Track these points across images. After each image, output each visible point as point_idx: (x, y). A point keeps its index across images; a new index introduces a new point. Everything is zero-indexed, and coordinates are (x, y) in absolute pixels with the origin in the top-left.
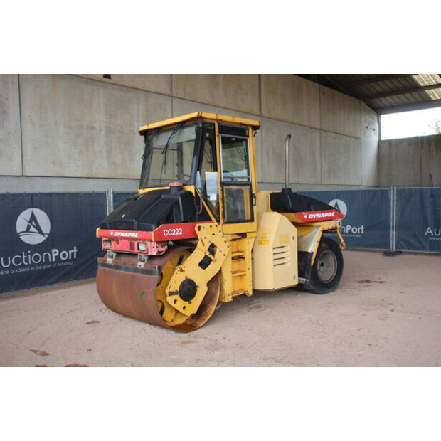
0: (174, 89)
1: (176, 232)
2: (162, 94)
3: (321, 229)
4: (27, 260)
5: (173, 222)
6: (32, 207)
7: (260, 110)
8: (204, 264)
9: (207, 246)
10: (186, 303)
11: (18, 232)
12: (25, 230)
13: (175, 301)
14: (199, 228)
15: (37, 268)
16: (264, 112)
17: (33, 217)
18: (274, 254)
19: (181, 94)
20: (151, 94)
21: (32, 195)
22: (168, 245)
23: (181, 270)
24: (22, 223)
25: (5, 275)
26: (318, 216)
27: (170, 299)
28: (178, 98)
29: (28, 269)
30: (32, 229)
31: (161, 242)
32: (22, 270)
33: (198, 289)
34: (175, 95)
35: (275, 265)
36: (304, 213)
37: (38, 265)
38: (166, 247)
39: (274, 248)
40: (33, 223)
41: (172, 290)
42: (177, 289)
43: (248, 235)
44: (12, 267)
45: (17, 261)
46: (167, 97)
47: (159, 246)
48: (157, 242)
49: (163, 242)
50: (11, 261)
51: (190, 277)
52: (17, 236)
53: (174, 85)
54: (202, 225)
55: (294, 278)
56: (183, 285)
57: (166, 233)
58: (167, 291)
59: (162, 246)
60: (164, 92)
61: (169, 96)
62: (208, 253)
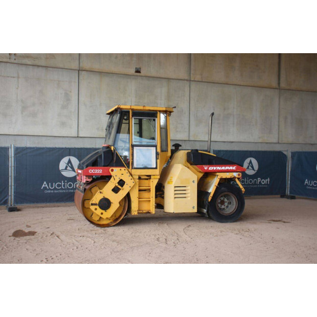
0: (192, 75)
1: (98, 171)
2: (181, 80)
3: (219, 177)
4: (64, 186)
5: (97, 166)
6: (70, 155)
7: (279, 84)
8: (116, 190)
9: (118, 180)
10: (103, 211)
11: (60, 169)
12: (64, 168)
13: (96, 209)
14: (112, 170)
15: (70, 191)
16: (283, 85)
17: (70, 162)
18: (175, 190)
19: (198, 78)
20: (172, 80)
21: (70, 149)
22: (93, 178)
23: (101, 193)
24: (63, 164)
25: (51, 193)
26: (219, 168)
27: (93, 208)
28: (195, 81)
29: (65, 191)
30: (69, 168)
31: (88, 176)
32: (61, 191)
33: (112, 204)
34: (192, 79)
35: (175, 198)
36: (204, 166)
37: (71, 189)
38: (91, 179)
39: (175, 187)
40: (70, 165)
41: (94, 202)
42: (97, 202)
43: (152, 177)
44: (55, 189)
45: (59, 186)
46: (186, 81)
47: (87, 178)
48: (86, 176)
49: (89, 176)
50: (55, 185)
51: (106, 197)
52: (59, 171)
53: (192, 72)
54: (114, 169)
55: (194, 207)
56: (101, 201)
57: (91, 171)
58: (91, 202)
59: (89, 178)
60: (183, 78)
61: (187, 80)
62: (117, 184)
